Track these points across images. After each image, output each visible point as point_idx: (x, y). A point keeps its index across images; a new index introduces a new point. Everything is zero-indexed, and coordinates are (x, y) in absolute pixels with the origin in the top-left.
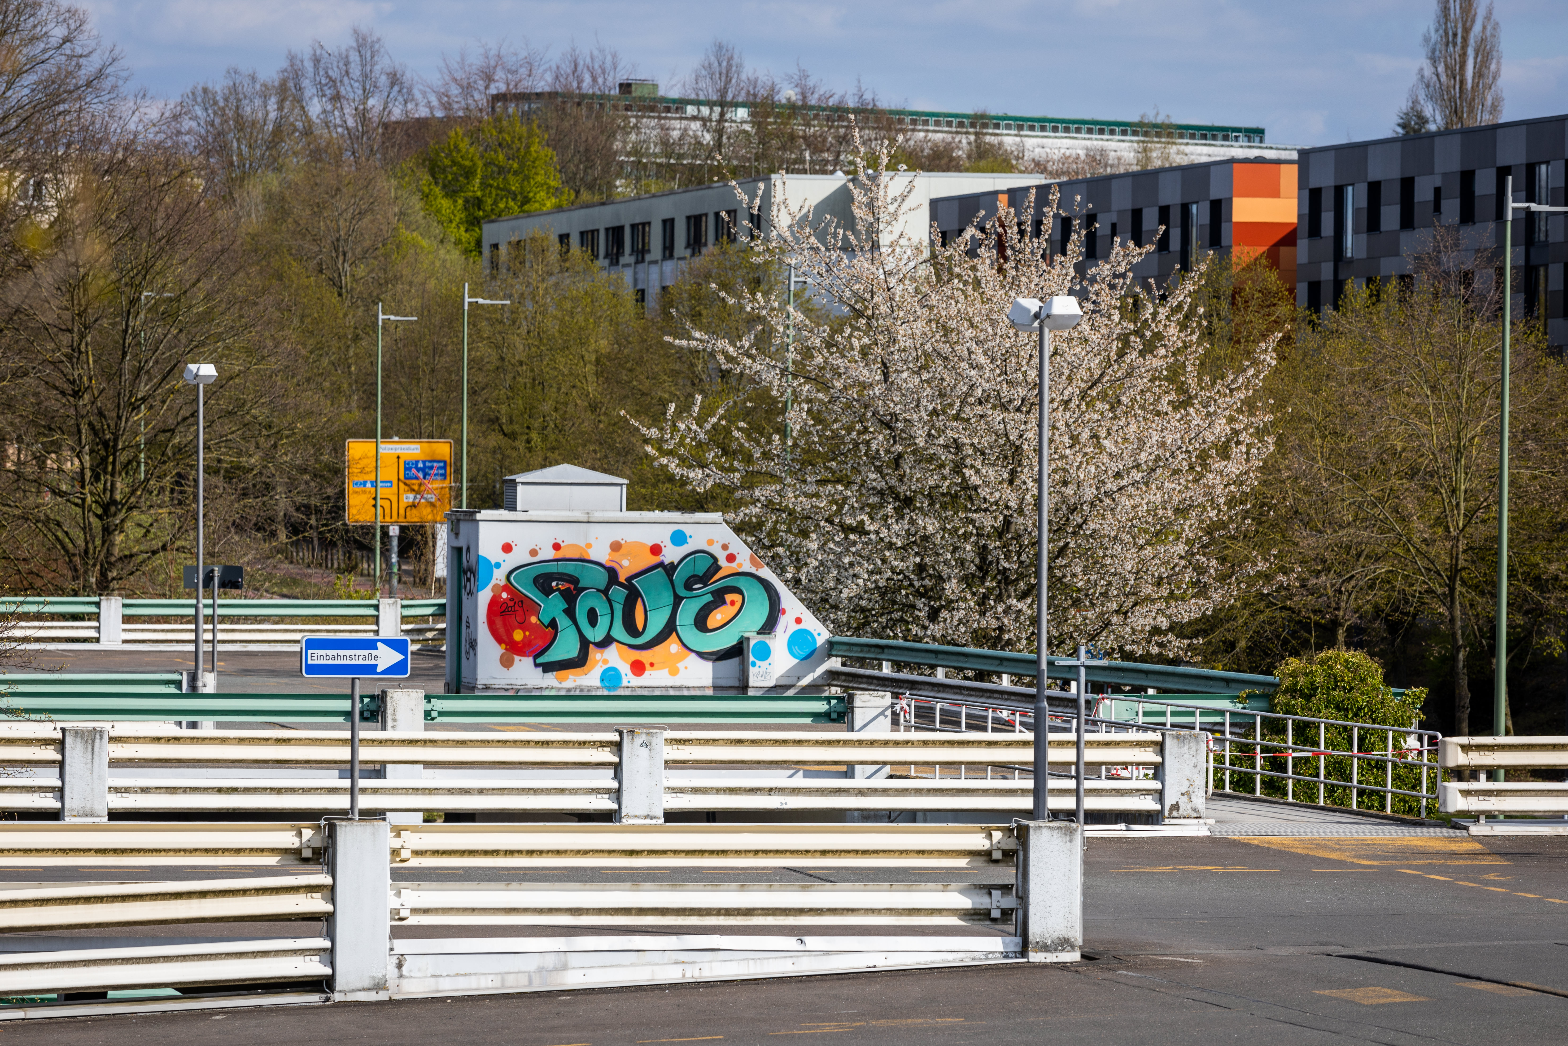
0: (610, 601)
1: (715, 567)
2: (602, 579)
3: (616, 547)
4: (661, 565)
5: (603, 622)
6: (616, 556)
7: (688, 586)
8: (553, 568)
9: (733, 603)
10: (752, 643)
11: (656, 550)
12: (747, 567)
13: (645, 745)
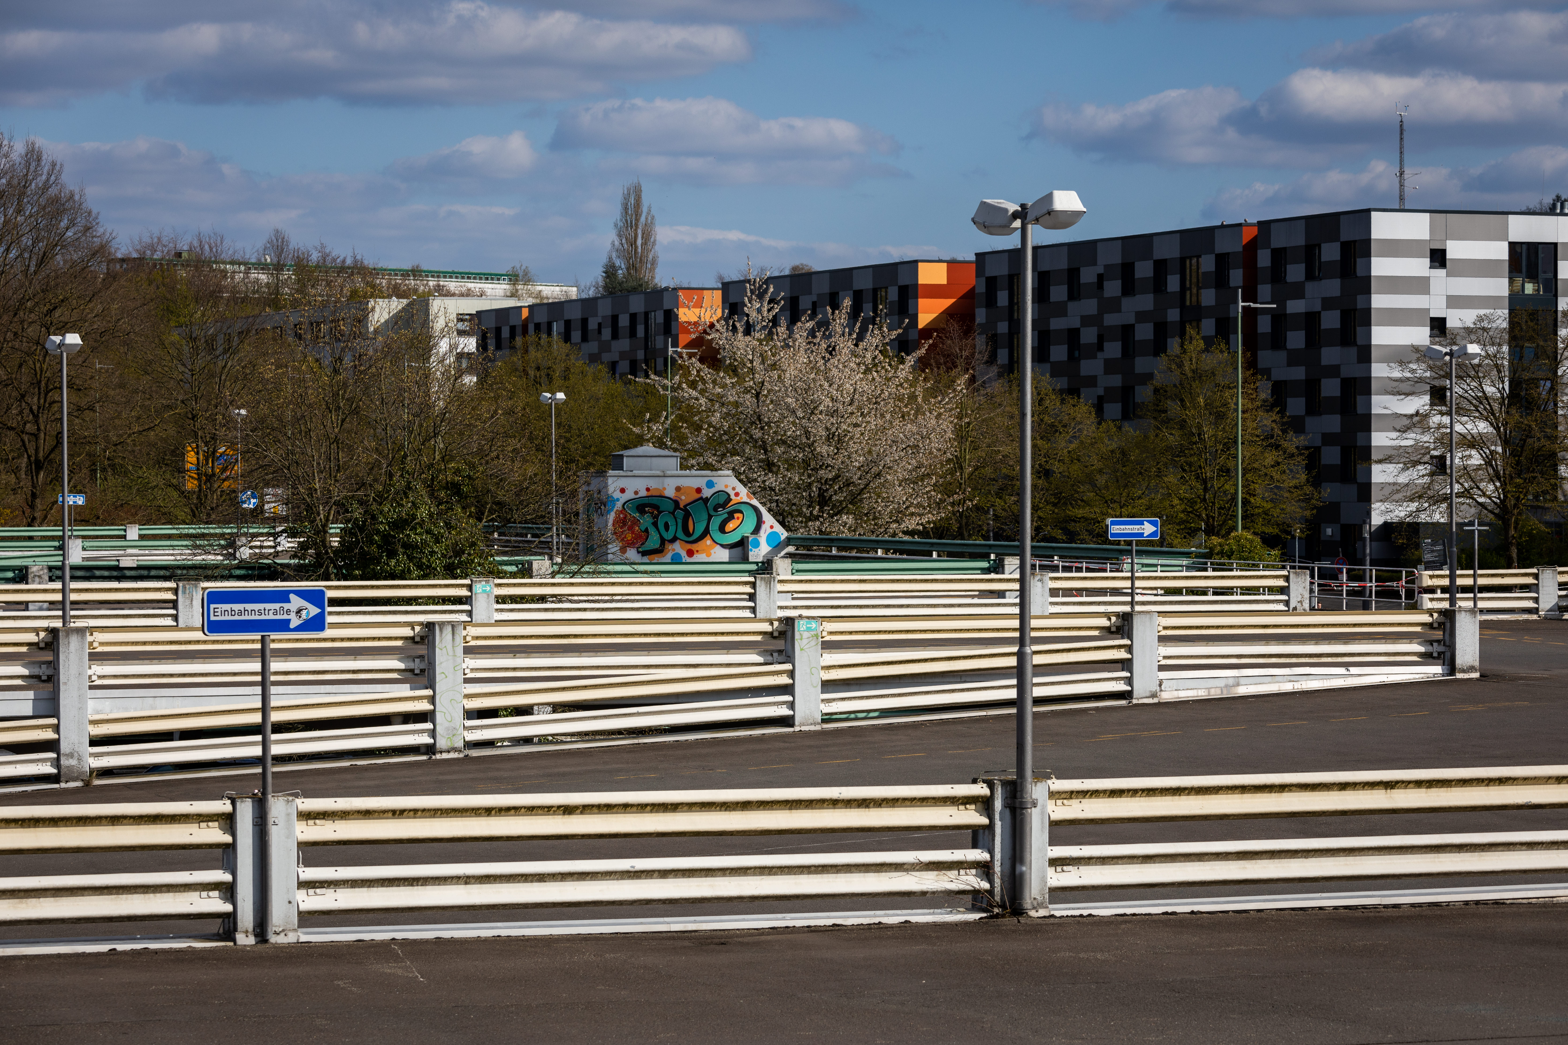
0: (675, 518)
1: (729, 499)
2: (671, 507)
3: (678, 489)
4: (701, 498)
5: (672, 529)
6: (678, 494)
7: (715, 510)
8: (646, 501)
9: (738, 518)
10: (750, 539)
11: (699, 490)
12: (745, 499)
13: (1040, 580)
